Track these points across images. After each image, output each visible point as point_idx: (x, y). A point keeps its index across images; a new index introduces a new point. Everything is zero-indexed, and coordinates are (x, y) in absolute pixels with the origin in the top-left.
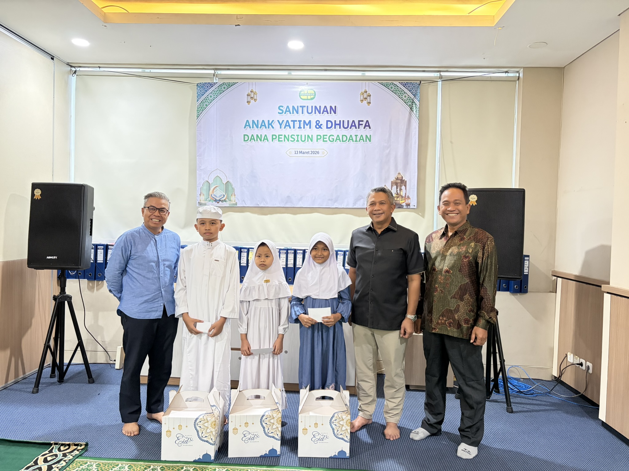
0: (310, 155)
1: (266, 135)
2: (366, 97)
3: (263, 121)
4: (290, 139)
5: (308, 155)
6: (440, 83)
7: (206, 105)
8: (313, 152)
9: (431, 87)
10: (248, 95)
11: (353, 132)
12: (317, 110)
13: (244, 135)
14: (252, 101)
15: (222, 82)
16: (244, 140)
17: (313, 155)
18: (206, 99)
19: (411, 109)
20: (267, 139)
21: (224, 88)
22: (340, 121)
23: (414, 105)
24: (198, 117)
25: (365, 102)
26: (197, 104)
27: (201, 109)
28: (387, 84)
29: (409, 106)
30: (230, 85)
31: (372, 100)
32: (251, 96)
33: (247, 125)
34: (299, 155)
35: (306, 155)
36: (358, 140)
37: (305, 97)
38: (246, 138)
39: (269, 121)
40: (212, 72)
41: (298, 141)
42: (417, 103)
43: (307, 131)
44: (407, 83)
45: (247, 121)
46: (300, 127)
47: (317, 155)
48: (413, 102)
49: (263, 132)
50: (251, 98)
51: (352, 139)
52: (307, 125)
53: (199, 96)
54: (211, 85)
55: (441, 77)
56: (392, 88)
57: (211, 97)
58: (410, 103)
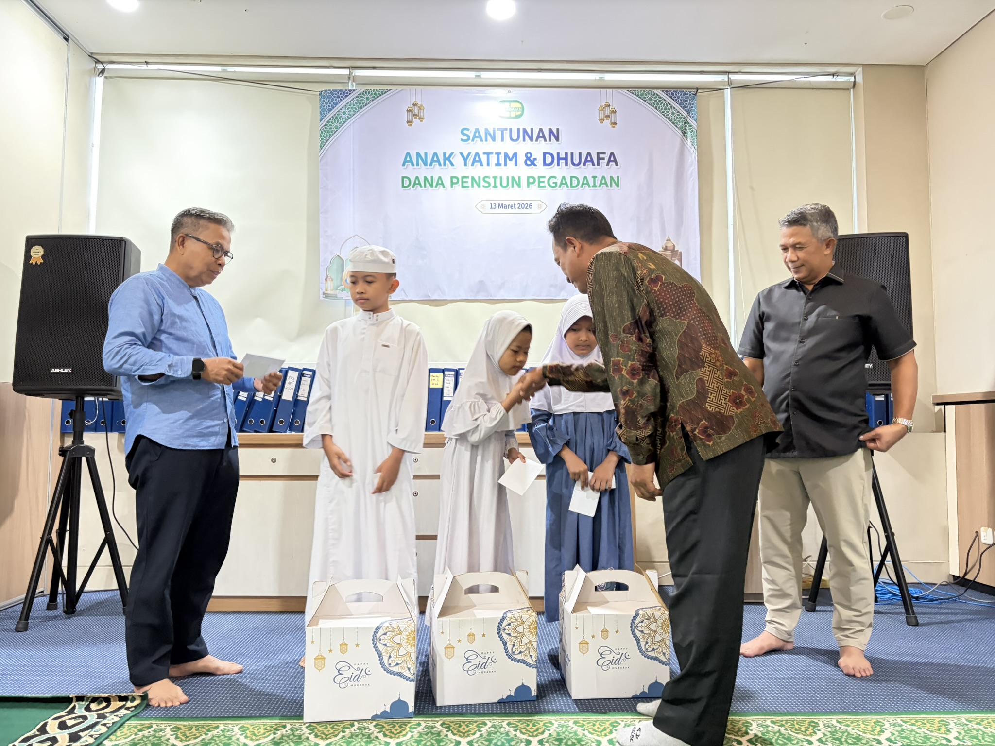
0: (517, 210)
1: (440, 178)
2: (608, 114)
3: (435, 154)
4: (483, 183)
5: (513, 211)
6: (728, 92)
7: (337, 128)
8: (522, 206)
9: (714, 96)
10: (408, 111)
11: (589, 171)
12: (528, 135)
13: (403, 178)
14: (416, 121)
15: (363, 88)
16: (403, 187)
17: (521, 210)
18: (335, 117)
19: (684, 133)
20: (442, 184)
21: (368, 99)
22: (566, 153)
23: (688, 128)
24: (322, 147)
25: (607, 122)
26: (320, 125)
27: (327, 134)
28: (640, 91)
29: (681, 128)
30: (377, 95)
31: (619, 118)
32: (415, 113)
33: (408, 159)
34: (498, 210)
35: (510, 210)
36: (597, 184)
37: (507, 114)
38: (406, 183)
39: (445, 154)
40: (346, 72)
41: (495, 186)
42: (694, 124)
43: (509, 170)
44: (673, 91)
45: (408, 154)
46: (498, 164)
47: (529, 210)
48: (686, 122)
49: (436, 172)
50: (414, 115)
51: (588, 184)
52: (511, 160)
53: (323, 112)
54: (345, 94)
55: (730, 82)
56: (650, 99)
57: (344, 113)
58: (682, 124)
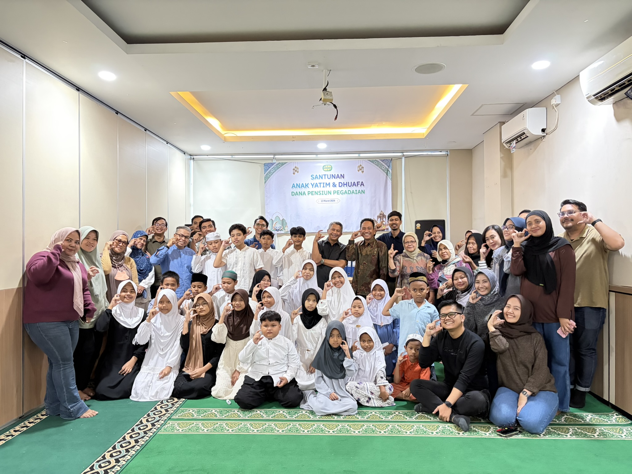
0: (330, 202)
1: (304, 192)
2: (361, 168)
3: (303, 184)
4: (318, 193)
5: (329, 202)
6: (403, 159)
7: (270, 176)
8: (332, 201)
9: (398, 161)
10: (293, 169)
11: (354, 188)
12: (333, 176)
13: (292, 192)
14: (296, 173)
15: (278, 162)
16: (292, 195)
17: (331, 202)
18: (269, 172)
19: (387, 174)
20: (305, 194)
21: (280, 166)
22: (347, 182)
23: (389, 172)
24: (265, 183)
25: (360, 171)
26: (264, 175)
27: (267, 178)
28: (373, 161)
29: (386, 172)
30: (283, 164)
31: (364, 170)
32: (296, 170)
33: (293, 186)
34: (324, 202)
35: (328, 202)
36: (357, 193)
37: (326, 170)
38: (293, 194)
39: (306, 184)
40: (273, 156)
41: (323, 194)
42: (391, 171)
43: (327, 189)
44: (384, 160)
45: (294, 184)
46: (324, 187)
47: (334, 202)
48: (388, 170)
49: (303, 190)
50: (296, 171)
51: (354, 192)
52: (328, 185)
53: (265, 171)
54: (272, 164)
55: (403, 155)
56: (375, 163)
57: (272, 171)
58: (386, 171)
